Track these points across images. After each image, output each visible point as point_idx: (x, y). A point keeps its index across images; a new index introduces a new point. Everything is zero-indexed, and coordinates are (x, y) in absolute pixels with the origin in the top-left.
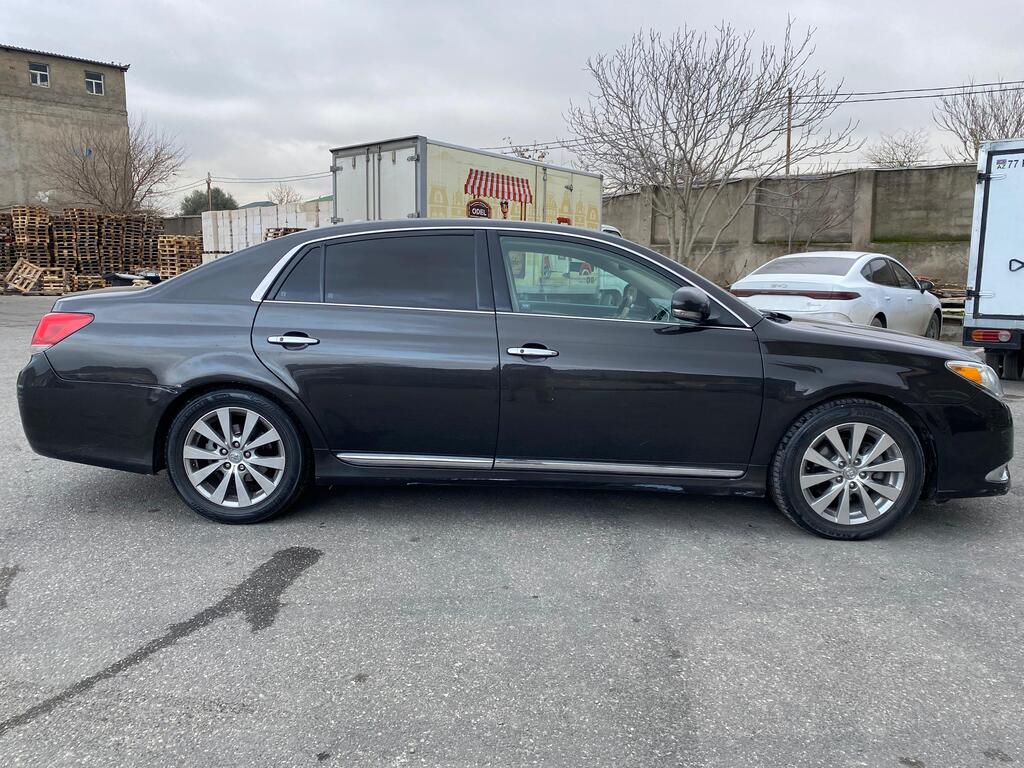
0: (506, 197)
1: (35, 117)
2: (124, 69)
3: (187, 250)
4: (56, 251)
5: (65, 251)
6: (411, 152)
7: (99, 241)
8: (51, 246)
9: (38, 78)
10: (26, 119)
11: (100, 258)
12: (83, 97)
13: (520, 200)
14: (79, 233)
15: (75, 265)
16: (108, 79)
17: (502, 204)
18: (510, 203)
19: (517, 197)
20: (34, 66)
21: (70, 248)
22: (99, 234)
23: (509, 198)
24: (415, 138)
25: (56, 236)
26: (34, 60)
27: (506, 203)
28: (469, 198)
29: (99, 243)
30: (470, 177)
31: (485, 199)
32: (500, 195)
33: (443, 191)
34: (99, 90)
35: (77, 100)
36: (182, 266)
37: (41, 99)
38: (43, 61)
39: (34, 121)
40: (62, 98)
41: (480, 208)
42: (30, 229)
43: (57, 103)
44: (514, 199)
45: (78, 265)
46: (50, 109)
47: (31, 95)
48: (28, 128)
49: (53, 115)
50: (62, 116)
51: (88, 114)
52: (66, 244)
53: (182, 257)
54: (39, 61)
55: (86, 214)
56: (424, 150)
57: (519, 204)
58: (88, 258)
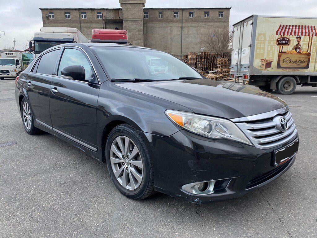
0: (300, 34)
1: (204, 27)
2: (230, 9)
3: (224, 63)
4: (197, 65)
5: (200, 65)
6: (251, 22)
7: (209, 61)
8: (196, 63)
9: (206, 16)
10: (202, 28)
11: (209, 66)
12: (218, 19)
13: (309, 35)
14: (204, 59)
15: (202, 69)
16: (225, 12)
17: (297, 38)
18: (302, 37)
19: (307, 34)
20: (205, 13)
21: (201, 64)
22: (209, 59)
23: (302, 35)
24: (252, 16)
25: (197, 60)
26: (205, 11)
27: (300, 37)
28: (279, 36)
29: (209, 62)
30: (279, 28)
31: (287, 37)
32: (297, 34)
33: (264, 35)
34: (222, 16)
35: (216, 20)
36: (222, 68)
37: (206, 22)
38: (207, 11)
39: (204, 28)
40: (212, 21)
41: (284, 40)
42: (191, 59)
43: (210, 22)
44: (305, 35)
45: (203, 68)
46: (208, 24)
47: (204, 21)
48: (202, 30)
49: (209, 26)
50: (211, 26)
51: (219, 24)
52: (200, 63)
53: (222, 65)
54: (206, 11)
55: (206, 54)
56: (256, 20)
57: (308, 37)
58: (205, 66)
